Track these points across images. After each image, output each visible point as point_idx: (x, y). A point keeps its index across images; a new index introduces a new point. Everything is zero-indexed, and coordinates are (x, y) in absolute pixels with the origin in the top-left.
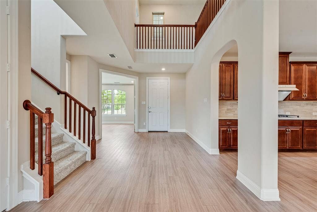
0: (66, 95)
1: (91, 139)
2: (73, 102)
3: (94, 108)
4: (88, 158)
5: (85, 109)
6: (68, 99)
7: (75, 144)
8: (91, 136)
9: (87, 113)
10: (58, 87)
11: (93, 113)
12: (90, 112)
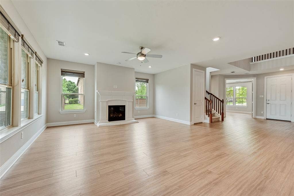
0: (211, 94)
1: (222, 112)
2: (214, 97)
3: (223, 100)
4: (221, 119)
5: (219, 100)
6: (212, 96)
7: (215, 113)
8: (222, 111)
9: (220, 101)
10: (209, 92)
11: (222, 101)
12: (221, 101)
